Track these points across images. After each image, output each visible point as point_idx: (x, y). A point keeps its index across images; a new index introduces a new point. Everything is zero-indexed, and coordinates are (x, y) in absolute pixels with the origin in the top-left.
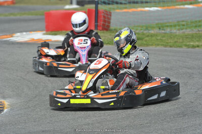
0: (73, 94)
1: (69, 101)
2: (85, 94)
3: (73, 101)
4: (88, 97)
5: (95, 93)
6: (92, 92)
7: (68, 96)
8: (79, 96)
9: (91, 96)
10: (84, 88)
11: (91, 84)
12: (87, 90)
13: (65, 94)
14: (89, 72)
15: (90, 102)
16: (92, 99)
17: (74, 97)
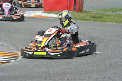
0: (36, 49)
1: (33, 53)
2: (43, 49)
3: (35, 53)
4: (45, 51)
5: (48, 48)
6: (47, 48)
7: (32, 50)
8: (39, 50)
9: (46, 50)
10: (42, 46)
11: (46, 44)
12: (44, 47)
13: (31, 49)
14: (45, 36)
15: (46, 54)
16: (47, 52)
17: (37, 51)
